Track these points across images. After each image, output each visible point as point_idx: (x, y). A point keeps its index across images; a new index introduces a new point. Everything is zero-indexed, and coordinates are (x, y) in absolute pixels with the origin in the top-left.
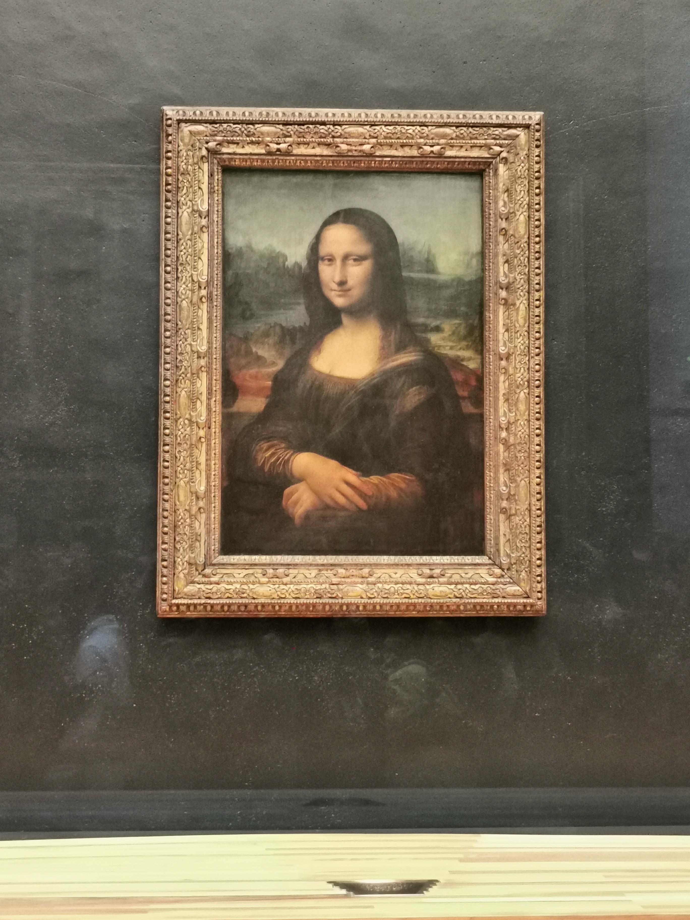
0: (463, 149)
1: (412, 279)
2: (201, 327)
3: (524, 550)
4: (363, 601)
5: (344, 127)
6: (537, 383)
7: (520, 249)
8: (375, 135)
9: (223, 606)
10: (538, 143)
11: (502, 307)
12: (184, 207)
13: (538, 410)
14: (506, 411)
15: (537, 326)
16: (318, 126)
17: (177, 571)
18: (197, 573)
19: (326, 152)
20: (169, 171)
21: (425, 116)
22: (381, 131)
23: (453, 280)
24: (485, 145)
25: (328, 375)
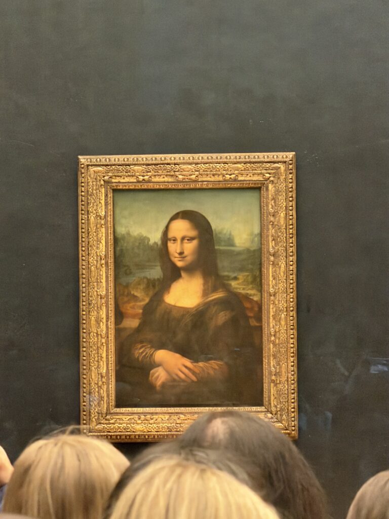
0: (248, 176)
1: (220, 250)
2: (102, 281)
3: (284, 403)
5: (180, 165)
6: (292, 308)
7: (281, 233)
8: (198, 170)
9: (117, 436)
10: (291, 171)
11: (271, 266)
12: (92, 214)
13: (292, 324)
14: (275, 325)
15: (291, 276)
16: (166, 165)
17: (91, 417)
18: (103, 418)
19: (170, 180)
20: (83, 193)
21: (226, 158)
22: (201, 167)
23: (244, 250)
24: (261, 174)
25: (175, 306)
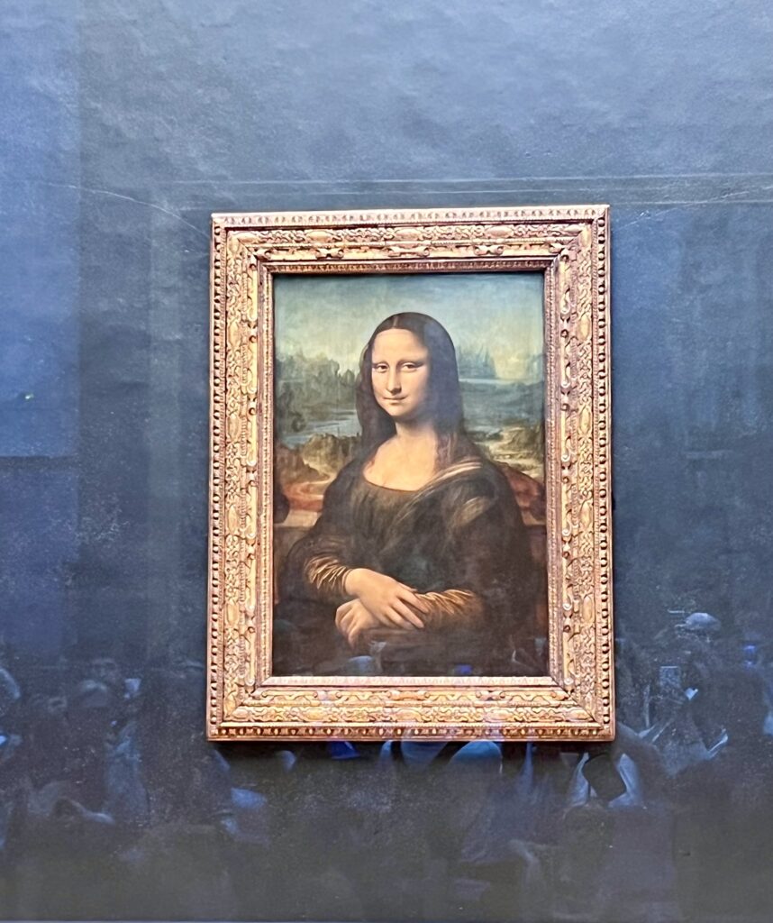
0: (523, 247)
1: (470, 385)
2: (250, 440)
3: (588, 670)
4: (418, 724)
5: (396, 229)
6: (602, 493)
7: (583, 352)
8: (429, 237)
9: (273, 729)
10: (602, 238)
11: (563, 413)
12: (233, 318)
13: (604, 522)
14: (570, 524)
15: (602, 433)
16: (369, 229)
17: (226, 693)
18: (247, 695)
19: (378, 255)
20: (218, 281)
21: (482, 215)
22: (435, 232)
23: (513, 385)
24: (545, 243)
25: (382, 487)
